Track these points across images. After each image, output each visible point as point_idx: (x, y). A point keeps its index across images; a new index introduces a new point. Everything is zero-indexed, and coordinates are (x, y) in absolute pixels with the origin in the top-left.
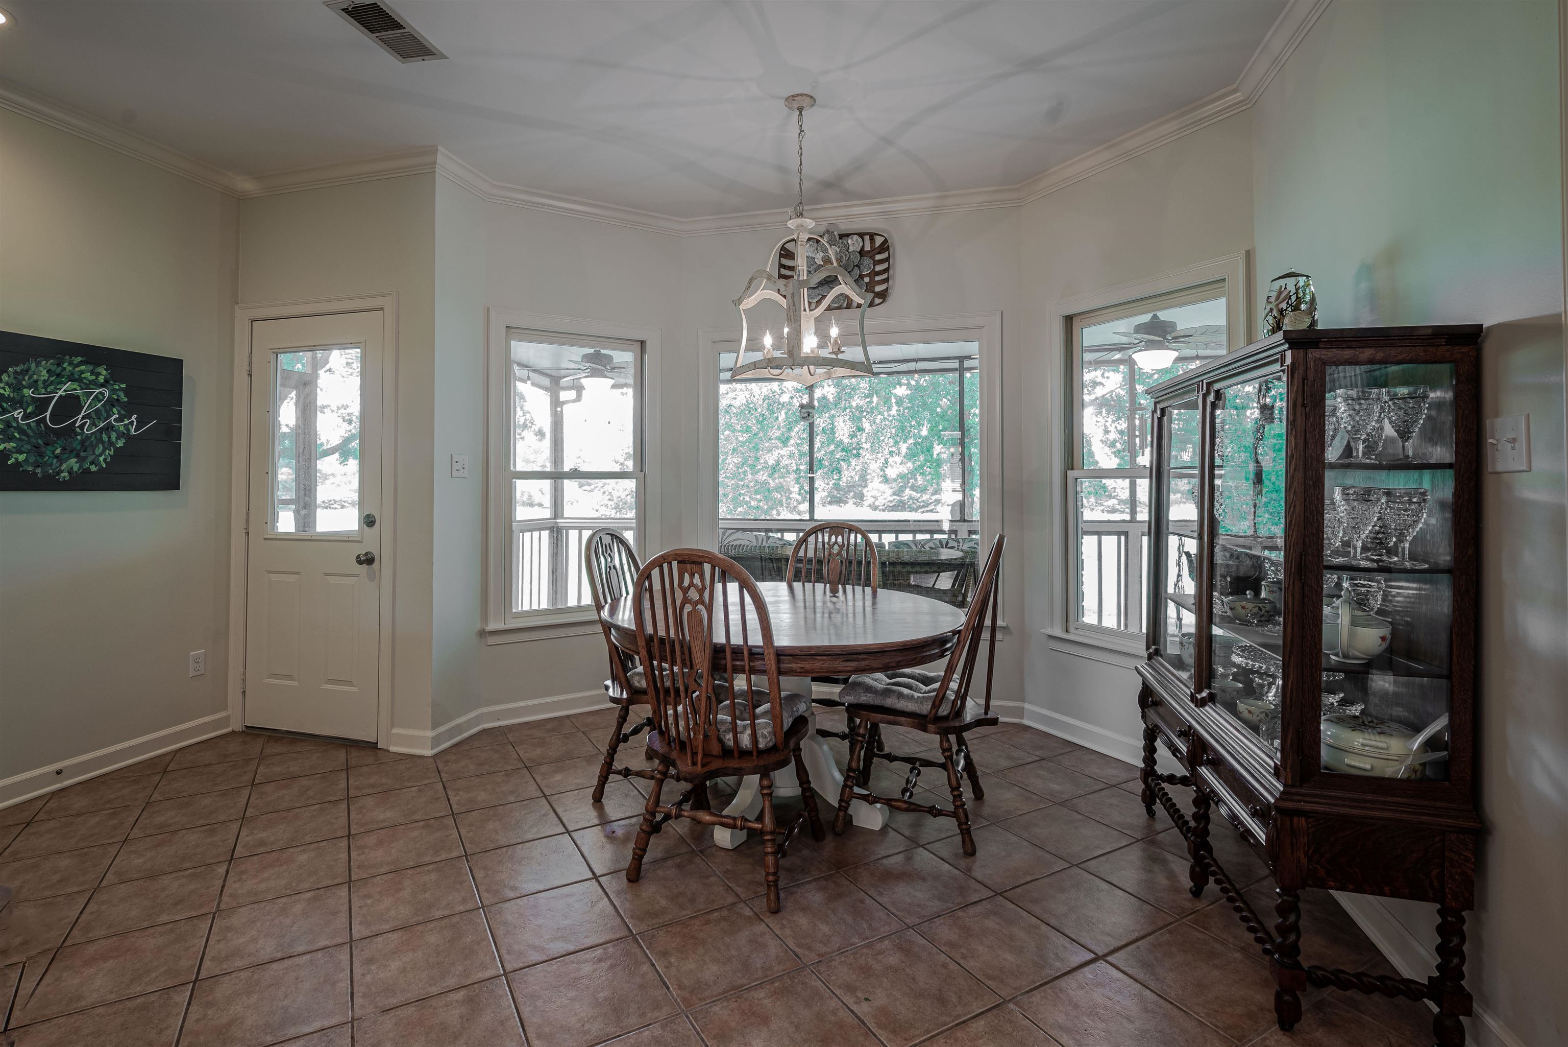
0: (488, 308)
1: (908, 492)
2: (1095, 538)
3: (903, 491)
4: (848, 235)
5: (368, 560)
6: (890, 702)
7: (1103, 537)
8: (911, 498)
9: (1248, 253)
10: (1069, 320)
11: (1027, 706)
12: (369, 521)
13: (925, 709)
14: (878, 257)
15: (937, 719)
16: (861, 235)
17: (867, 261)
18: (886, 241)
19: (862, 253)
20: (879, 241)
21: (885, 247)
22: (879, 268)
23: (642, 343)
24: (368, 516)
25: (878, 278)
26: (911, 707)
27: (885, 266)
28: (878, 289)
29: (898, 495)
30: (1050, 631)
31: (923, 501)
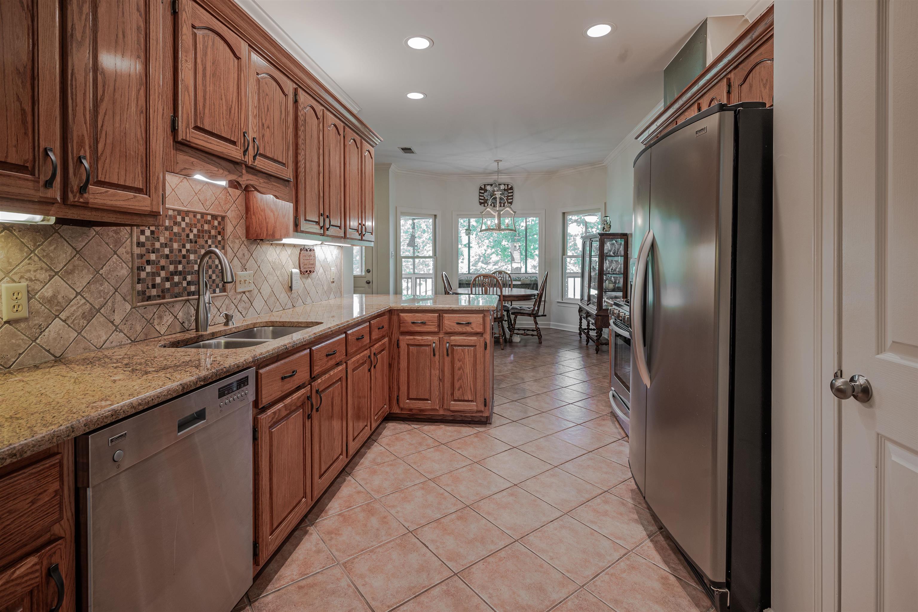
0: (396, 207)
1: (480, 264)
2: (573, 279)
3: (477, 264)
4: (501, 184)
5: (368, 283)
6: (522, 311)
7: (576, 279)
8: (482, 268)
9: (605, 203)
10: (564, 213)
11: (551, 323)
12: (368, 271)
13: (530, 312)
14: (509, 191)
15: (533, 314)
16: (505, 185)
17: (506, 192)
18: (512, 187)
19: (505, 190)
20: (510, 186)
21: (512, 188)
22: (509, 195)
23: (435, 216)
24: (368, 270)
25: (509, 198)
26: (527, 312)
27: (511, 194)
28: (509, 201)
29: (474, 266)
30: (558, 301)
31: (488, 269)
